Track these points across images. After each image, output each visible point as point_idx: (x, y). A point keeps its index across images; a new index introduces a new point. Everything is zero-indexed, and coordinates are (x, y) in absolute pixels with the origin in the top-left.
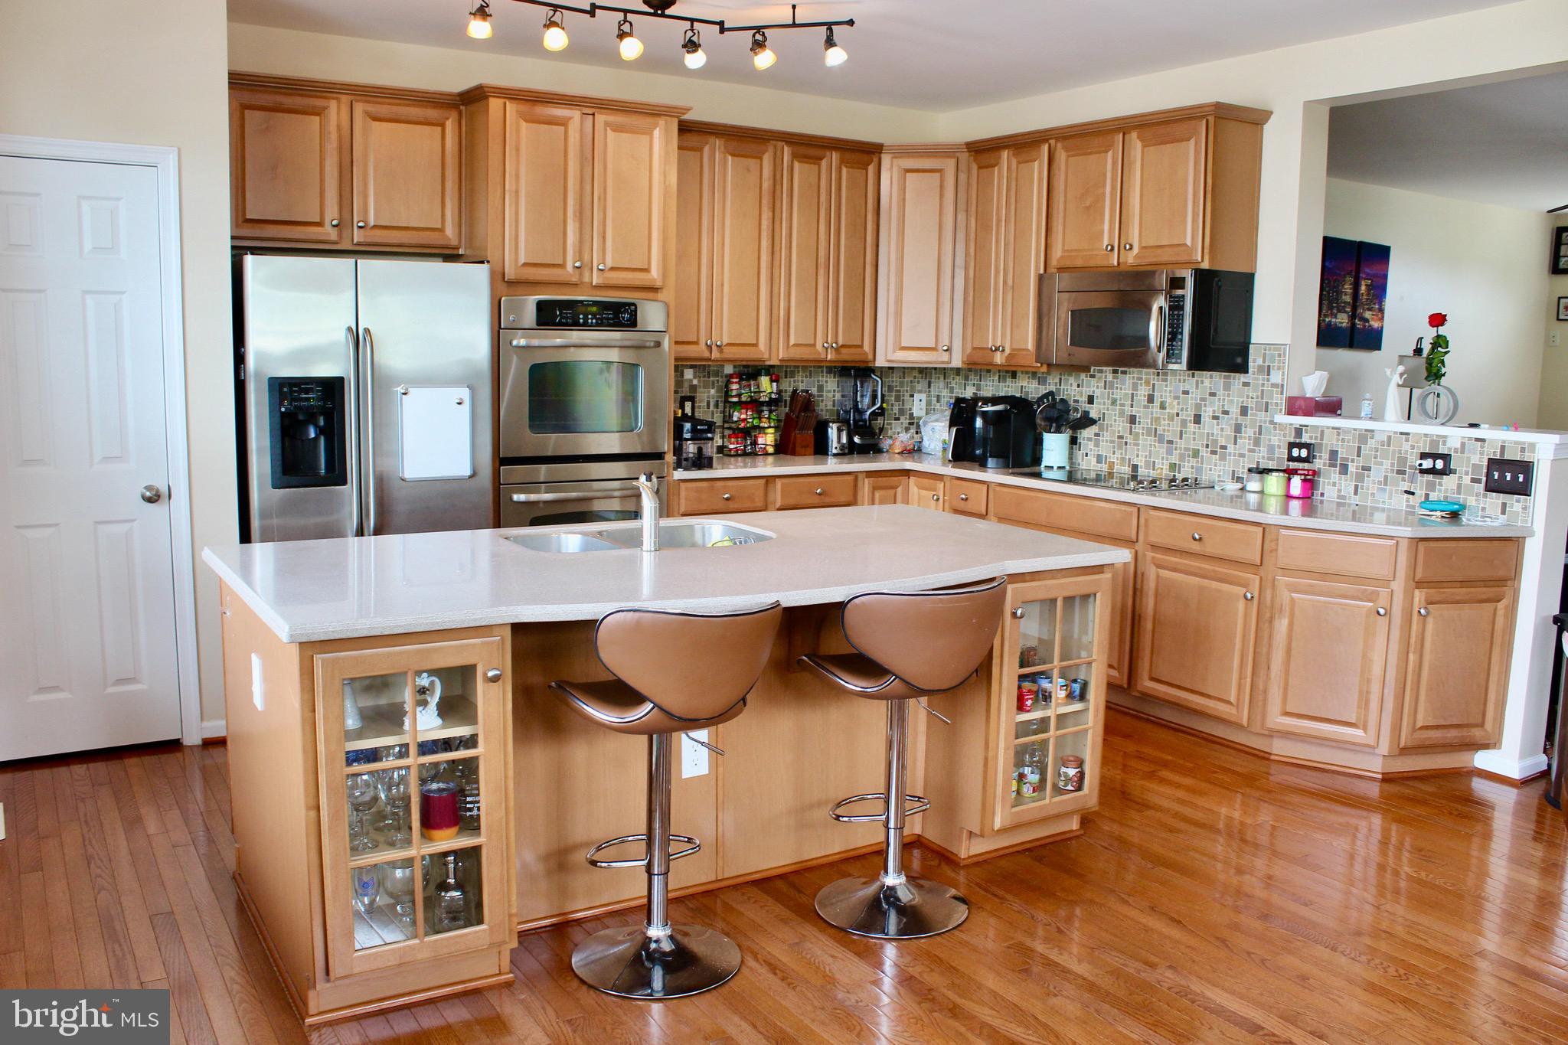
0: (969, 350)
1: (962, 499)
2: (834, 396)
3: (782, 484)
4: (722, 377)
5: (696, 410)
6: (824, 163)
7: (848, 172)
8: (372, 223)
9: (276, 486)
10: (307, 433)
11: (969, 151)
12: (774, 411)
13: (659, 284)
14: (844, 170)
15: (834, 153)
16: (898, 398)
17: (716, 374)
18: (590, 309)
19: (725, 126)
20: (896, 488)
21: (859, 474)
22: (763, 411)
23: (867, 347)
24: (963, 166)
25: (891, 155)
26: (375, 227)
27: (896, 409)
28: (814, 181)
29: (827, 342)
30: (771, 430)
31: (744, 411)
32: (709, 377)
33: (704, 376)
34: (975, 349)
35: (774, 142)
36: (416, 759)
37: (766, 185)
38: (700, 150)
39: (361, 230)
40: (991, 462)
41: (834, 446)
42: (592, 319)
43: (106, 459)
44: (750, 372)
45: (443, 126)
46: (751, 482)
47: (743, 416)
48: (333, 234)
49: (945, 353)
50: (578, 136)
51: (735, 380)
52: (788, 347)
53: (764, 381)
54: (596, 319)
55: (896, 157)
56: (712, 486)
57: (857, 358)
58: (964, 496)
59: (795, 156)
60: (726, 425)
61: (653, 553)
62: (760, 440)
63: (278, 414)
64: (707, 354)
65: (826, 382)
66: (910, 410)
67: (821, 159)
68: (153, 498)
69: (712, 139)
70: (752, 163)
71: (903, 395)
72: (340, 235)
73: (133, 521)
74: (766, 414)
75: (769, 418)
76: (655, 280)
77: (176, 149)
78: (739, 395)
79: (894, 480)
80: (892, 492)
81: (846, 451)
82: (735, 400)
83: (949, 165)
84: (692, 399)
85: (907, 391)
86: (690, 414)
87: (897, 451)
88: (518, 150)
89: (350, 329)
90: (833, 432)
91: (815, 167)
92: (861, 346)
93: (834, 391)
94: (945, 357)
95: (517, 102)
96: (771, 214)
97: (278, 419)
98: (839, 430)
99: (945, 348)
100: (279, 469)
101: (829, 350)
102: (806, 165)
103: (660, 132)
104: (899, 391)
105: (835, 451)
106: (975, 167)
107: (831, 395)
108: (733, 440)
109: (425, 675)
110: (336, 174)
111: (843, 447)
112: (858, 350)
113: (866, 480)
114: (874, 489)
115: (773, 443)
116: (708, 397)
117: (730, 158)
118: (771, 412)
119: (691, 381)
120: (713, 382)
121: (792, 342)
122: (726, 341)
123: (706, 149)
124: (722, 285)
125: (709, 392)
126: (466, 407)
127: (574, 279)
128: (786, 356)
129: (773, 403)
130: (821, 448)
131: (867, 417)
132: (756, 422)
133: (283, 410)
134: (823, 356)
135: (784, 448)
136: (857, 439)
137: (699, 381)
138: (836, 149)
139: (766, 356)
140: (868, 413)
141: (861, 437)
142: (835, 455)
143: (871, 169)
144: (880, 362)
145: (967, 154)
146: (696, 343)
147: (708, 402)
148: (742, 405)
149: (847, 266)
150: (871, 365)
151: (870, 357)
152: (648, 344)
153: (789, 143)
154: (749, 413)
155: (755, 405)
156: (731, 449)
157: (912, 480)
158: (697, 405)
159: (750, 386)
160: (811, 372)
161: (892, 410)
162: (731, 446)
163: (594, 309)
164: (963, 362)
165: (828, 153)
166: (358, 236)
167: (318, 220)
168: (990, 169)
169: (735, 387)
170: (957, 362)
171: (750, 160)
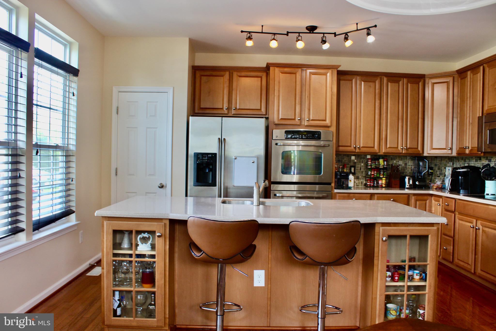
0: (458, 149)
1: (446, 205)
2: (411, 167)
3: (377, 196)
4: (366, 159)
5: (356, 171)
6: (401, 83)
7: (410, 85)
8: (238, 108)
9: (195, 185)
10: (206, 171)
11: (458, 74)
12: (385, 172)
13: (329, 125)
14: (409, 85)
15: (405, 79)
16: (439, 169)
17: (364, 158)
18: (303, 133)
19: (360, 72)
20: (426, 200)
21: (410, 195)
22: (381, 171)
23: (420, 148)
24: (456, 80)
25: (429, 78)
26: (239, 109)
27: (438, 173)
28: (397, 89)
29: (402, 147)
30: (384, 179)
31: (373, 171)
32: (361, 159)
33: (359, 159)
34: (460, 148)
35: (380, 76)
36: (134, 259)
37: (377, 91)
38: (352, 80)
39: (235, 110)
40: (462, 191)
41: (407, 185)
42: (304, 137)
43: (150, 175)
44: (376, 157)
45: (261, 77)
46: (365, 195)
47: (373, 173)
48: (226, 112)
49: (449, 150)
50: (300, 77)
51: (369, 160)
52: (386, 148)
53: (381, 161)
54: (306, 137)
55: (430, 79)
56: (349, 196)
57: (415, 152)
58: (447, 204)
59: (388, 81)
60: (367, 176)
61: (257, 206)
62: (380, 182)
63: (196, 164)
64: (354, 150)
65: (408, 162)
66: (444, 173)
67: (400, 81)
68: (162, 187)
69: (355, 77)
70: (372, 84)
71: (441, 168)
72: (228, 112)
73: (156, 193)
74: (382, 173)
75: (383, 174)
76: (328, 124)
77: (173, 87)
78: (371, 166)
79: (425, 197)
80: (424, 202)
81: (412, 187)
82: (369, 167)
83: (450, 79)
84: (354, 167)
85: (443, 166)
86: (353, 172)
87: (434, 188)
88: (279, 82)
89: (219, 139)
90: (407, 180)
91: (397, 84)
92: (417, 148)
93: (412, 165)
94: (450, 152)
95: (278, 67)
96: (379, 101)
97: (196, 165)
98: (409, 179)
99: (449, 148)
100: (195, 180)
101: (403, 150)
102: (393, 84)
103: (330, 74)
104: (440, 166)
105: (408, 187)
106: (460, 79)
107: (410, 167)
108: (369, 181)
109: (146, 233)
110: (227, 94)
111: (410, 185)
112: (416, 150)
113: (413, 197)
114: (416, 201)
115: (385, 183)
116: (361, 166)
117: (363, 83)
118: (384, 172)
119: (354, 160)
120: (363, 161)
121: (388, 146)
122: (362, 146)
123: (354, 81)
124: (360, 126)
125: (361, 164)
126: (255, 164)
127: (298, 124)
128: (385, 151)
129: (384, 169)
130: (402, 186)
131: (423, 175)
132: (378, 175)
133: (198, 162)
134: (401, 152)
135: (389, 186)
136: (417, 183)
137: (357, 161)
138: (405, 77)
139: (378, 151)
140: (423, 173)
141: (419, 182)
142: (407, 188)
143: (421, 84)
144: (425, 154)
145: (458, 75)
146: (350, 146)
147: (361, 168)
148: (372, 169)
149: (410, 118)
150: (422, 155)
151: (421, 152)
152: (326, 145)
153: (386, 76)
154: (375, 172)
155: (377, 169)
156: (368, 185)
157: (433, 198)
158: (356, 169)
159: (375, 163)
160: (402, 158)
161: (436, 173)
162: (368, 184)
163: (305, 133)
164: (456, 153)
165: (402, 79)
166: (233, 112)
167: (222, 107)
168: (464, 79)
169: (369, 163)
170: (454, 154)
171: (371, 83)
